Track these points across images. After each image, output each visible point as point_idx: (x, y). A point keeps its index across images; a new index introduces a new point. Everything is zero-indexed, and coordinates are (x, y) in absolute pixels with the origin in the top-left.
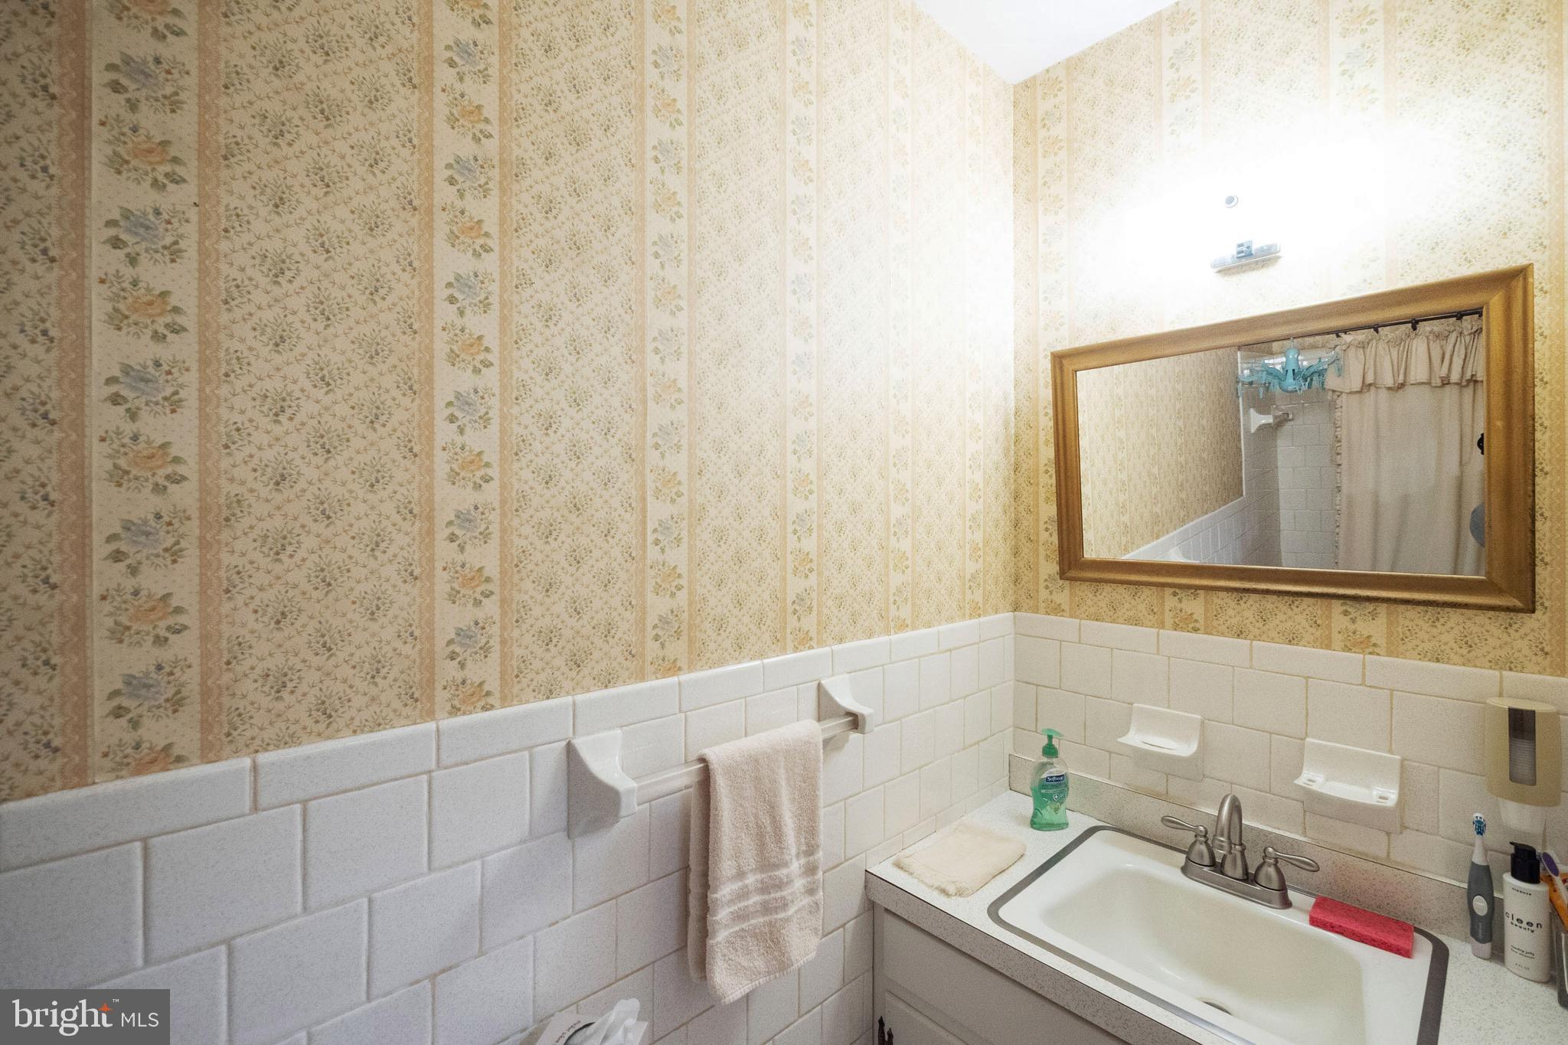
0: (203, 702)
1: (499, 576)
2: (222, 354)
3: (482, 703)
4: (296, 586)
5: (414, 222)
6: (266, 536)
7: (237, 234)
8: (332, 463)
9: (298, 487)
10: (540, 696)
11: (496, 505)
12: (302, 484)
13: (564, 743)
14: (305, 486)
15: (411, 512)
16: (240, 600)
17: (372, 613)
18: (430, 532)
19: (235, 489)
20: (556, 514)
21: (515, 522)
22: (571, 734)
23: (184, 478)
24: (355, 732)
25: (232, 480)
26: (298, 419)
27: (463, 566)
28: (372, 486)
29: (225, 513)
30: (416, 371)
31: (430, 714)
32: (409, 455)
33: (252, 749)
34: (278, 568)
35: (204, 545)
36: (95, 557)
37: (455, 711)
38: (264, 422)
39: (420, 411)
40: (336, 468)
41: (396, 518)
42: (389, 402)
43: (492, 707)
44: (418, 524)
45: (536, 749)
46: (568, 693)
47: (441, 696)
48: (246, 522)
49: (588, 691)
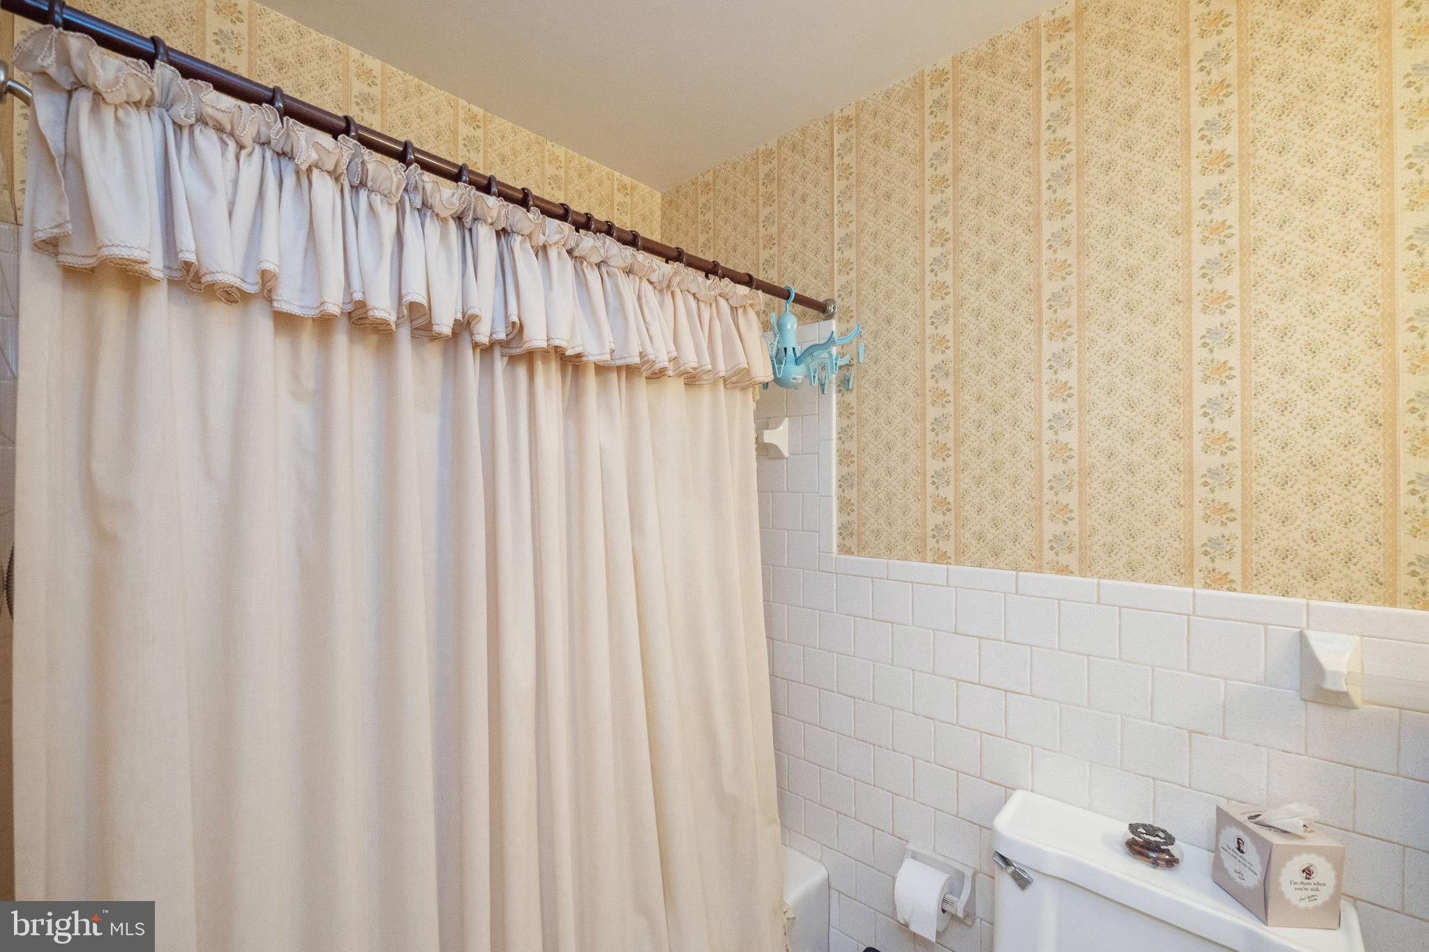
0: (1080, 550)
1: (1240, 509)
2: (1087, 403)
3: (1228, 586)
4: (1118, 505)
5: (1180, 309)
6: (1104, 481)
7: (1092, 348)
8: (1135, 446)
9: (1118, 459)
10: (1277, 593)
11: (1239, 464)
12: (1120, 457)
13: (1298, 630)
14: (1122, 457)
15: (1178, 469)
16: (1094, 509)
17: (1156, 522)
18: (1191, 481)
19: (1092, 460)
20: (1291, 470)
21: (1255, 475)
22: (1304, 625)
23: (1073, 457)
24: (1146, 581)
25: (1090, 457)
26: (1118, 426)
27: (1213, 501)
28: (1156, 456)
29: (1088, 471)
30: (1181, 391)
31: (1190, 583)
32: (1177, 438)
33: (1099, 576)
34: (1110, 496)
35: (1080, 485)
36: (1045, 488)
37: (1207, 586)
38: (1104, 430)
39: (1184, 413)
40: (1137, 448)
41: (1170, 473)
42: (1165, 411)
43: (1235, 590)
44: (1183, 476)
45: (1270, 627)
46: (1304, 597)
47: (1198, 576)
48: (1096, 475)
49: (1325, 599)
